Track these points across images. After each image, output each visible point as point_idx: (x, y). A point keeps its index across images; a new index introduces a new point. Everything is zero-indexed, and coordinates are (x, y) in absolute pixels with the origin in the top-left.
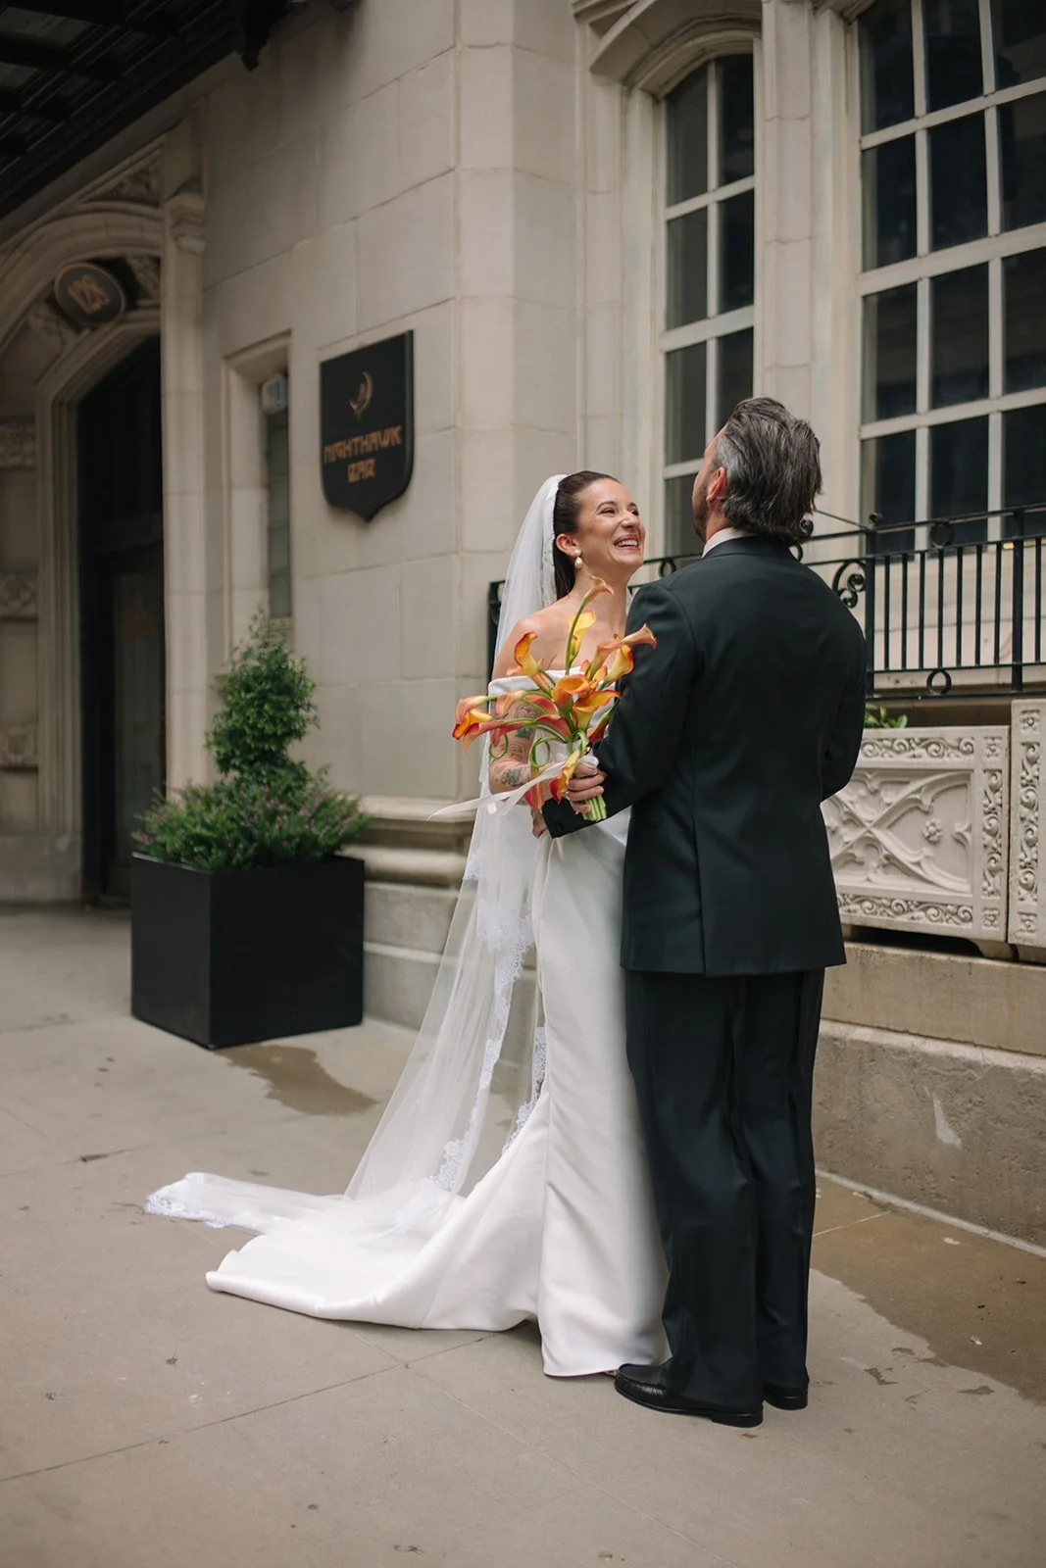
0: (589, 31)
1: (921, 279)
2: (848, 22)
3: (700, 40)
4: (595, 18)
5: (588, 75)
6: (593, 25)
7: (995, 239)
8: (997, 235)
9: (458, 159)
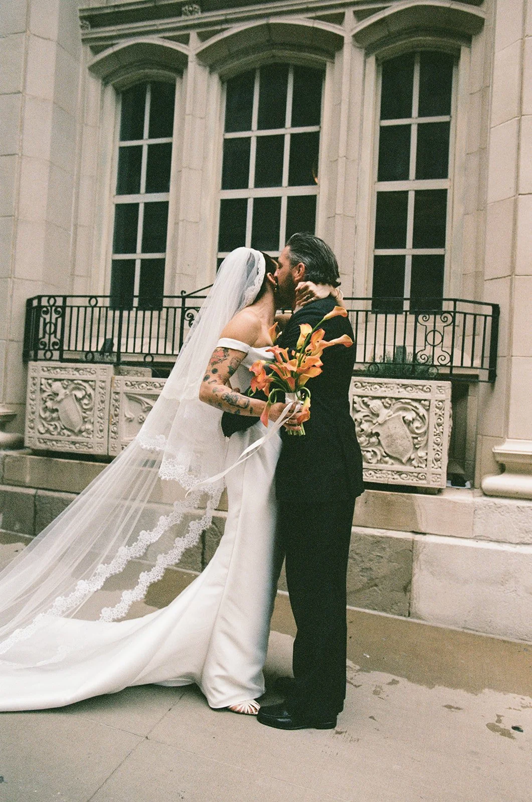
0: (89, 49)
1: (250, 198)
2: (223, 83)
3: (147, 71)
4: (94, 44)
5: (87, 70)
6: (92, 48)
7: (285, 188)
8: (286, 187)
9: (24, 87)
